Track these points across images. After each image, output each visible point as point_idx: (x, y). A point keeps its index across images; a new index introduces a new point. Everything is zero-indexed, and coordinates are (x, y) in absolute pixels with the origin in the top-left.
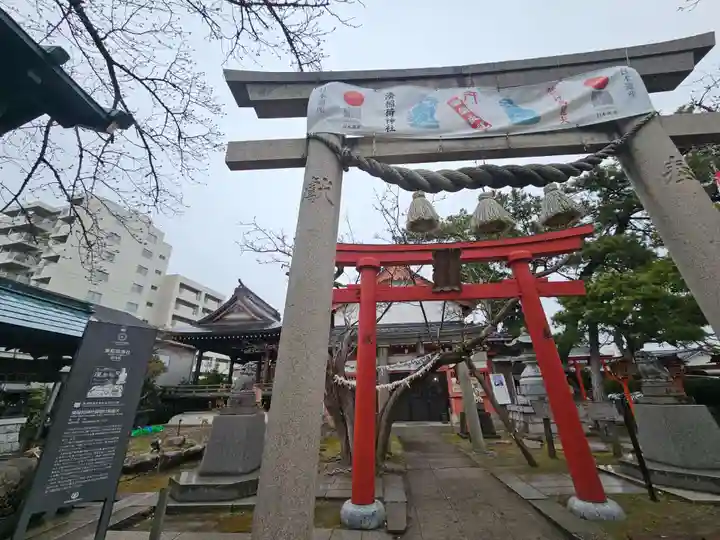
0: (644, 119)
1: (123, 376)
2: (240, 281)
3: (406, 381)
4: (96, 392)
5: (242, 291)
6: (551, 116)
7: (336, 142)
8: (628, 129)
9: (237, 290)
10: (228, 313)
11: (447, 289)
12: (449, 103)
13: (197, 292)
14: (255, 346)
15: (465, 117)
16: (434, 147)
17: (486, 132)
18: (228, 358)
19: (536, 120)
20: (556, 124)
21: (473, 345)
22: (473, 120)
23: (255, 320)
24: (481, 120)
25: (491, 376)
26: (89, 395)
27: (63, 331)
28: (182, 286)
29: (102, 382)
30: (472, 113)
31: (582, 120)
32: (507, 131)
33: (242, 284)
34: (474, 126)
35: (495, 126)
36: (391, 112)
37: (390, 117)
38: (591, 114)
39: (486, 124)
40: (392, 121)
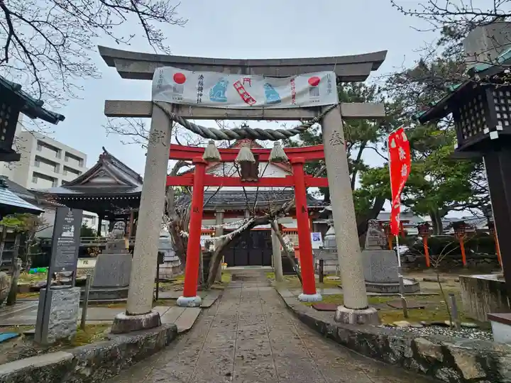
0: (329, 108)
1: (73, 228)
2: (103, 148)
3: (229, 236)
4: (64, 234)
5: (106, 157)
6: (287, 100)
7: (168, 109)
8: (324, 111)
9: (101, 157)
10: (93, 178)
11: (250, 180)
12: (234, 85)
13: (56, 149)
14: (122, 209)
15: (242, 96)
16: (223, 113)
17: (251, 106)
18: (96, 215)
19: (279, 102)
20: (289, 104)
21: (278, 213)
22: (246, 97)
23: (119, 184)
24: (251, 98)
25: (312, 234)
26: (63, 235)
27: (17, 205)
28: (41, 143)
29: (66, 231)
30: (246, 93)
31: (303, 104)
32: (263, 106)
33: (105, 151)
34: (247, 101)
35: (258, 103)
36: (201, 89)
37: (200, 92)
38: (307, 100)
39: (253, 100)
40: (201, 95)
